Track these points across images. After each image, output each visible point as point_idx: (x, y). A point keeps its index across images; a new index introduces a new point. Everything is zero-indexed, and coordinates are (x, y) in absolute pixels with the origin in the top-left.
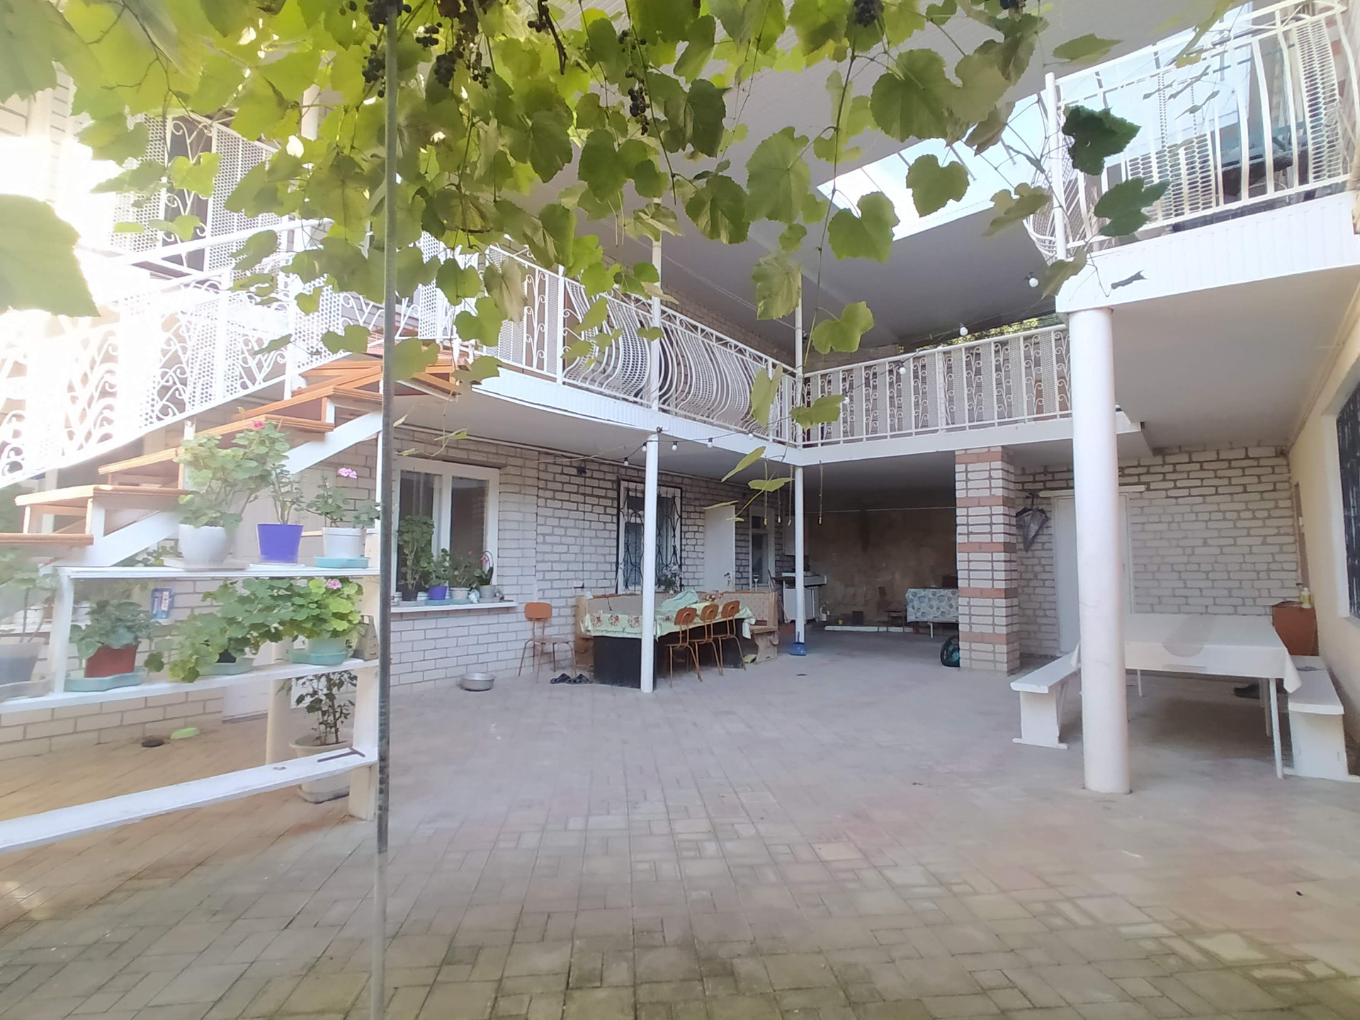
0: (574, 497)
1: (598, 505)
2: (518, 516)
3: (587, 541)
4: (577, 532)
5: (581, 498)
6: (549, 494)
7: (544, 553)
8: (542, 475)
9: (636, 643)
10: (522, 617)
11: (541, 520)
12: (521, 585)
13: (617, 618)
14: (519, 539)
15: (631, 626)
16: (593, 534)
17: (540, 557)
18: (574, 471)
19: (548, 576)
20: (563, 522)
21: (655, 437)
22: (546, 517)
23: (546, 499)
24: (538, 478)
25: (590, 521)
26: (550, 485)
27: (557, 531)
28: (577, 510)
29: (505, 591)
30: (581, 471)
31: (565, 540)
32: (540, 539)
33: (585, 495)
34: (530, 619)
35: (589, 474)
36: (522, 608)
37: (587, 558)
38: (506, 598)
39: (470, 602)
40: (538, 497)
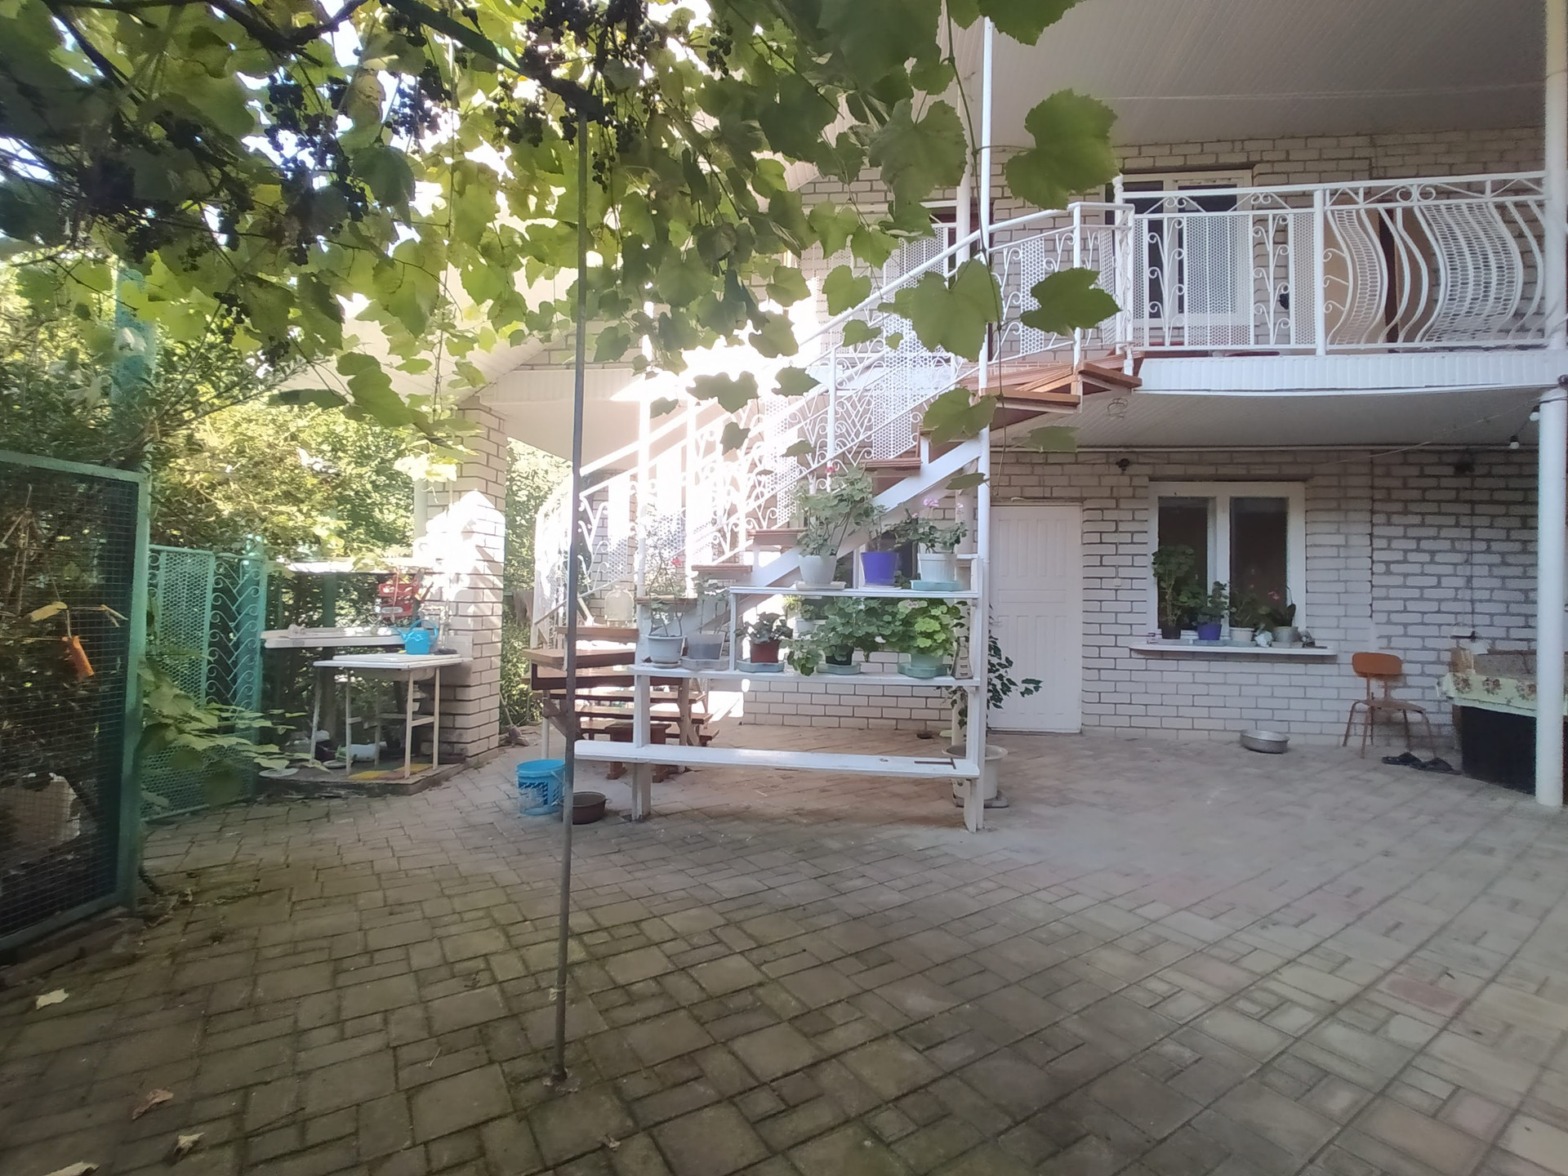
0: (1448, 508)
1: (1505, 516)
5: (1464, 508)
6: (1397, 507)
7: (1389, 587)
10: (1349, 670)
11: (1380, 543)
12: (1346, 629)
13: (1497, 684)
14: (1338, 570)
15: (1523, 697)
16: (1495, 559)
18: (1450, 470)
19: (1397, 618)
20: (1427, 545)
21: (1556, 394)
22: (1390, 539)
23: (1390, 514)
25: (1489, 541)
26: (1397, 494)
27: (1412, 557)
28: (1457, 525)
30: (1463, 468)
31: (1429, 569)
32: (1380, 568)
33: (1472, 503)
34: (1363, 674)
35: (1479, 470)
36: (1347, 658)
37: (1482, 594)
38: (1317, 643)
39: (1257, 645)
40: (1373, 512)
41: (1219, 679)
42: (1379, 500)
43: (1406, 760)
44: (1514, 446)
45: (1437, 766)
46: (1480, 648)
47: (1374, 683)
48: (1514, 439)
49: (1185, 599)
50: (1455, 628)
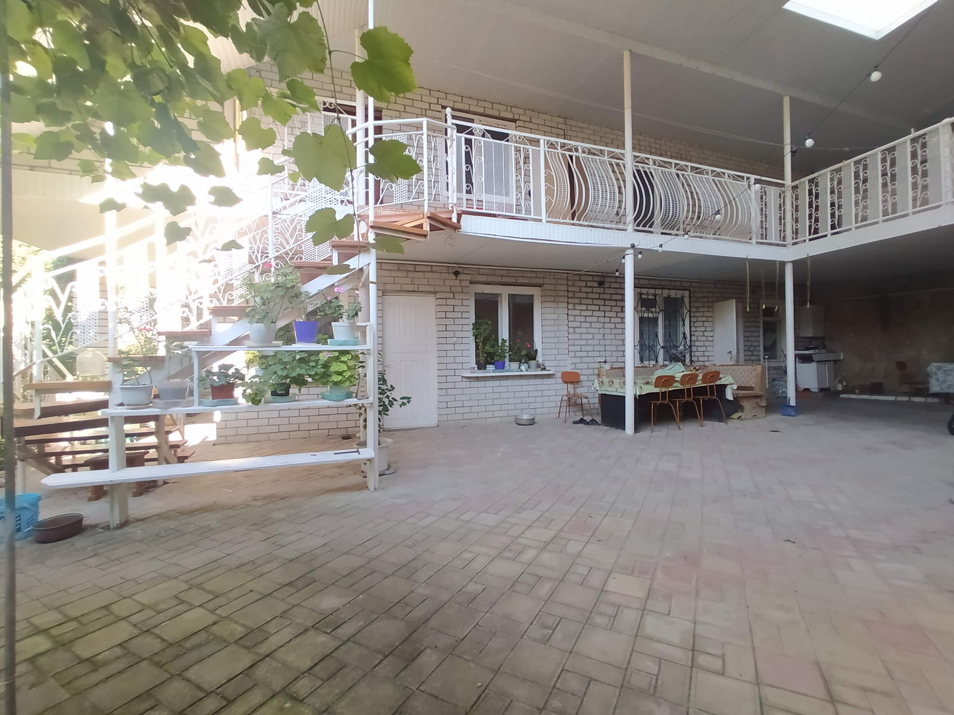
0: (596, 302)
1: (616, 306)
2: (554, 316)
3: (607, 331)
4: (600, 325)
5: (602, 302)
6: (577, 301)
7: (575, 340)
8: (570, 289)
10: (560, 380)
11: (571, 318)
12: (558, 360)
13: (613, 382)
14: (555, 331)
15: (622, 387)
16: (613, 326)
17: (571, 342)
18: (596, 284)
19: (578, 354)
20: (588, 319)
21: (631, 251)
22: (575, 316)
23: (574, 304)
24: (568, 291)
26: (577, 295)
27: (583, 325)
28: (599, 310)
29: (547, 364)
30: (601, 284)
31: (590, 330)
32: (571, 330)
35: (607, 285)
36: (559, 375)
37: (608, 342)
38: (547, 368)
39: (521, 371)
40: (568, 303)
41: (505, 389)
42: (571, 298)
43: (582, 421)
44: (617, 274)
45: (593, 422)
46: (607, 367)
47: (570, 385)
48: (617, 271)
49: (488, 348)
50: (599, 358)
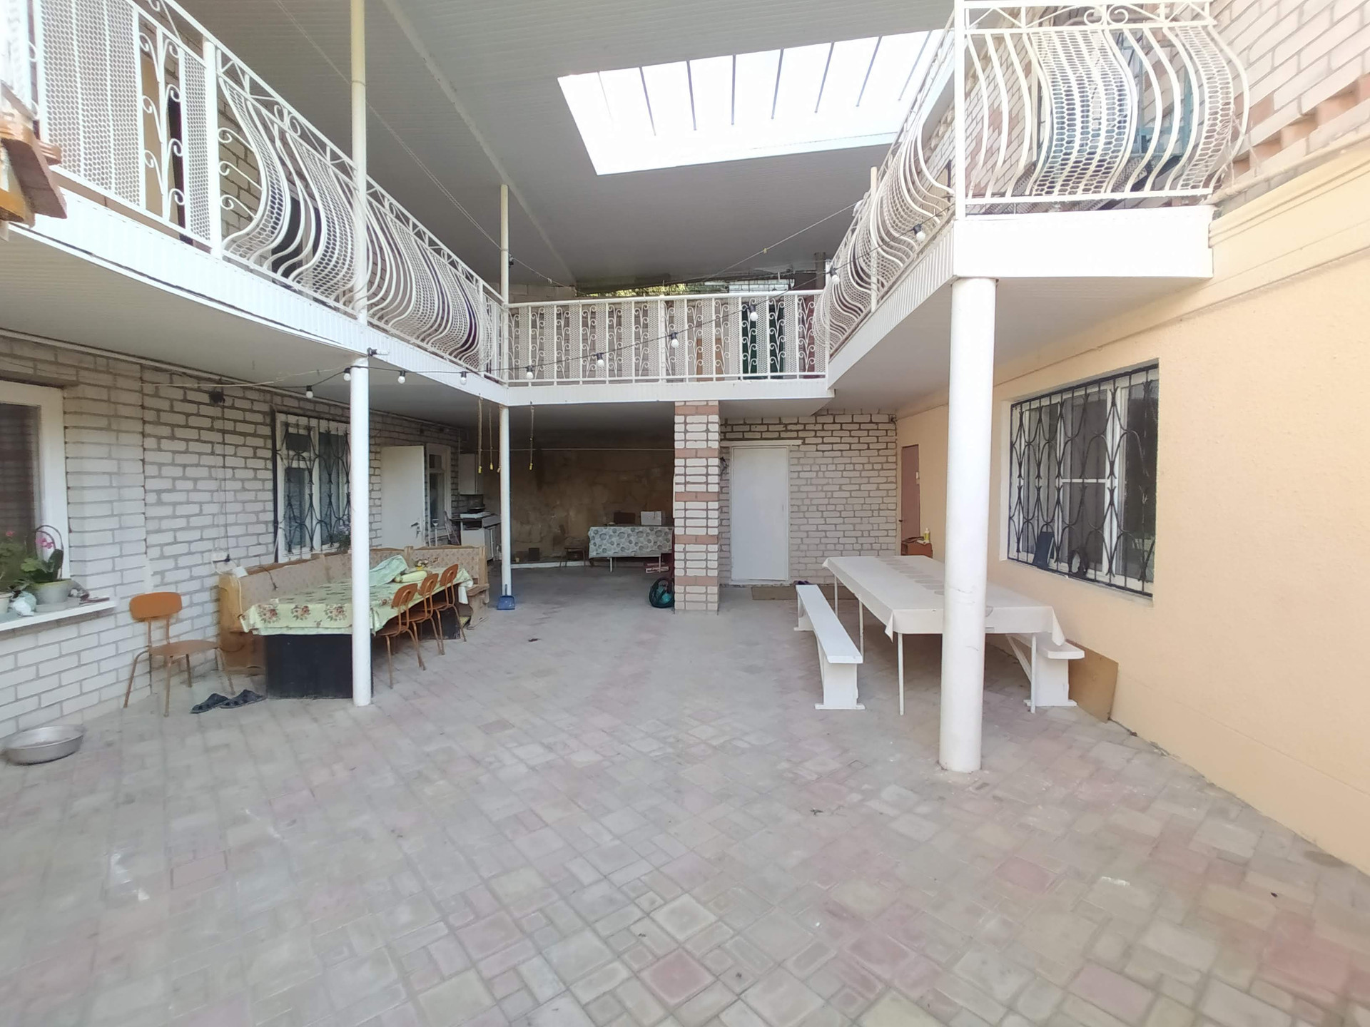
0: (206, 435)
1: (244, 445)
2: (110, 466)
3: (230, 496)
4: (213, 485)
5: (217, 437)
6: (166, 431)
7: (161, 518)
8: (149, 402)
9: (343, 643)
10: (126, 618)
11: (151, 470)
12: (121, 571)
13: (306, 610)
14: (111, 502)
15: (331, 618)
16: (238, 485)
17: (152, 525)
18: (205, 398)
19: (169, 550)
20: (191, 472)
21: (364, 362)
22: (160, 465)
23: (159, 438)
24: (143, 407)
25: (233, 468)
26: (165, 417)
27: (181, 485)
28: (213, 453)
29: (90, 584)
30: (217, 398)
31: (195, 497)
32: (152, 498)
33: (224, 432)
34: (142, 620)
35: (228, 402)
37: (231, 519)
38: (92, 596)
39: (20, 615)
40: (143, 435)
43: (216, 701)
44: (310, 395)
45: (245, 698)
47: (152, 625)
48: (309, 388)
50: (214, 553)
